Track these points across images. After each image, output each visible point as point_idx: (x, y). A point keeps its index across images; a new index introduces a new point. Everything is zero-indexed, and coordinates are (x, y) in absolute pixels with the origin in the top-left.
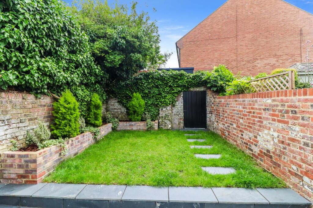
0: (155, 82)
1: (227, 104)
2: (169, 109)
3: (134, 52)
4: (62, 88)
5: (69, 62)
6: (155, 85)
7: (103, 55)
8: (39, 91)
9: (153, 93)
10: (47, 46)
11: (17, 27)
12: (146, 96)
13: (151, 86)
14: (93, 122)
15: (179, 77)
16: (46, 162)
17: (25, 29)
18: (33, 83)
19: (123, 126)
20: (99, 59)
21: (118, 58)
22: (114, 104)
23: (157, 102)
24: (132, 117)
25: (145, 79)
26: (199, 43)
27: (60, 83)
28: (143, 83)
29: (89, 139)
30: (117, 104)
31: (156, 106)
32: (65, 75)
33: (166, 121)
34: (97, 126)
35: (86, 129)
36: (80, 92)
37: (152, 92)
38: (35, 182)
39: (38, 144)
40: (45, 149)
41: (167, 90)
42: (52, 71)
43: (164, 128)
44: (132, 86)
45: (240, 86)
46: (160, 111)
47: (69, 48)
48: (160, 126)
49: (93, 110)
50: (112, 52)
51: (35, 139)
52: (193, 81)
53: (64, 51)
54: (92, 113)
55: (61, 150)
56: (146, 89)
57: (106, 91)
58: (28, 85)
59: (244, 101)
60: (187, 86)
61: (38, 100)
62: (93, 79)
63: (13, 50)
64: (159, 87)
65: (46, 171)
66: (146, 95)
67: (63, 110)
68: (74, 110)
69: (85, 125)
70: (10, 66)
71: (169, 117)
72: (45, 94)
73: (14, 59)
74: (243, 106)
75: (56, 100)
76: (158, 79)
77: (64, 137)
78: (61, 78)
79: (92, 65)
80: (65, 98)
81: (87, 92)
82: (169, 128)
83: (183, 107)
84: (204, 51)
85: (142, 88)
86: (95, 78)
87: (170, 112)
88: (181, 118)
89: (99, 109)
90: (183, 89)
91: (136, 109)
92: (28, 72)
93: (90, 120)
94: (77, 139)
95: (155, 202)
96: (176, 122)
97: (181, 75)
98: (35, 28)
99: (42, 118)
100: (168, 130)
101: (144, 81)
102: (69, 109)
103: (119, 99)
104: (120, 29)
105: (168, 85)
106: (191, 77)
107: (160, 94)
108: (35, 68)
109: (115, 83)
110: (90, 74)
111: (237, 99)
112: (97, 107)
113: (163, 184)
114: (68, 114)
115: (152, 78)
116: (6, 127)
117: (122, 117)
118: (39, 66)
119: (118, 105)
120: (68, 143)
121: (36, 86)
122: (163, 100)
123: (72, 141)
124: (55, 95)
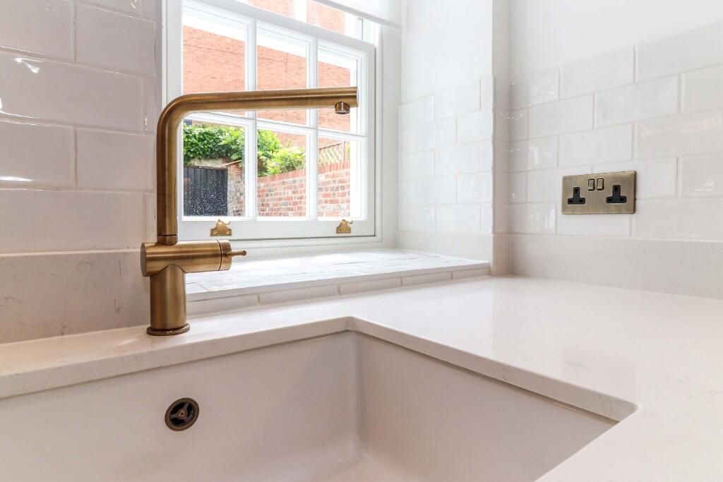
1: (270, 191)
45: (289, 159)
52: (199, 143)
59: (294, 182)
74: (293, 190)
106: (197, 134)
111: (286, 180)
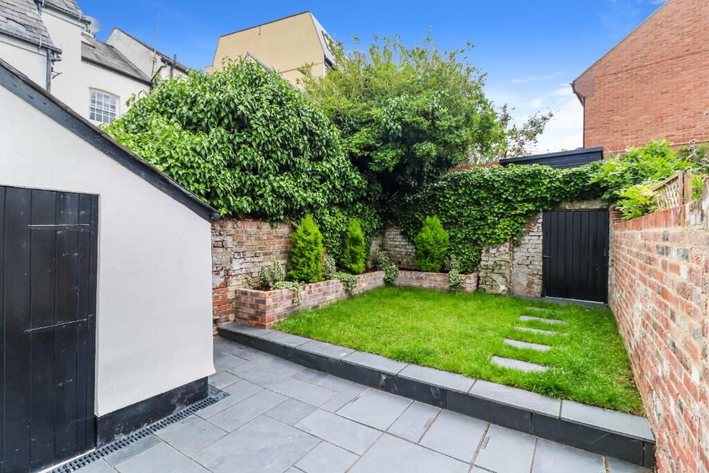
0: (473, 193)
2: (505, 251)
3: (421, 141)
4: (302, 213)
5: (313, 174)
6: (472, 199)
7: (366, 154)
8: (274, 218)
9: (468, 216)
10: (282, 159)
11: (251, 146)
12: (452, 222)
13: (464, 201)
14: (349, 266)
15: (529, 181)
16: (276, 306)
17: (259, 145)
18: (267, 208)
19: (403, 278)
20: (360, 162)
21: (391, 154)
22: (394, 237)
23: (477, 236)
24: (421, 262)
25: (452, 188)
26: (647, 71)
27: (298, 206)
28: (448, 196)
29: (337, 291)
30: (399, 238)
31: (475, 242)
32: (305, 195)
33: (494, 277)
34: (354, 273)
35: (336, 276)
36: (327, 218)
37: (466, 214)
38: (263, 327)
39: (271, 284)
40: (276, 290)
41: (499, 209)
42: (288, 192)
43: (489, 291)
44: (426, 203)
46: (483, 255)
47: (313, 154)
48: (480, 286)
49: (350, 247)
50: (381, 145)
51: (269, 278)
52: (565, 187)
53: (304, 162)
54: (347, 251)
55: (294, 295)
56: (453, 207)
57: (380, 214)
58: (262, 211)
60: (549, 199)
61: (274, 230)
62: (350, 196)
63: (248, 172)
64: (482, 203)
65: (276, 318)
66: (453, 220)
67: (301, 244)
68: (316, 244)
69: (335, 268)
70: (246, 191)
71: (503, 268)
72: (282, 222)
73: (249, 182)
75: (294, 229)
76: (480, 187)
77: (300, 280)
78: (299, 199)
79: (347, 173)
80: (304, 227)
81: (342, 216)
82: (500, 291)
83: (541, 247)
84: (664, 90)
85: (445, 206)
86: (355, 193)
87: (507, 257)
88: (535, 272)
89: (358, 245)
90: (541, 206)
91: (430, 247)
92: (262, 196)
93: (344, 263)
94: (317, 286)
95: (380, 373)
96: (522, 280)
97: (535, 175)
98: (269, 141)
99: (278, 254)
100: (498, 295)
101: (448, 192)
102: (309, 242)
103: (402, 228)
104: (393, 106)
105: (502, 198)
106: (561, 177)
107: (483, 218)
108: (268, 191)
109: (396, 199)
110: (347, 188)
112: (356, 241)
113: (404, 358)
114: (307, 250)
115: (467, 184)
116: (242, 261)
117: (408, 263)
118: (273, 187)
119: (400, 240)
120: (304, 289)
121: (270, 212)
122: (491, 230)
123: (310, 287)
124: (293, 223)
